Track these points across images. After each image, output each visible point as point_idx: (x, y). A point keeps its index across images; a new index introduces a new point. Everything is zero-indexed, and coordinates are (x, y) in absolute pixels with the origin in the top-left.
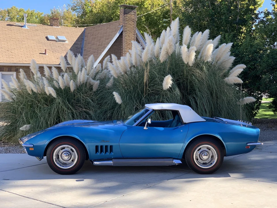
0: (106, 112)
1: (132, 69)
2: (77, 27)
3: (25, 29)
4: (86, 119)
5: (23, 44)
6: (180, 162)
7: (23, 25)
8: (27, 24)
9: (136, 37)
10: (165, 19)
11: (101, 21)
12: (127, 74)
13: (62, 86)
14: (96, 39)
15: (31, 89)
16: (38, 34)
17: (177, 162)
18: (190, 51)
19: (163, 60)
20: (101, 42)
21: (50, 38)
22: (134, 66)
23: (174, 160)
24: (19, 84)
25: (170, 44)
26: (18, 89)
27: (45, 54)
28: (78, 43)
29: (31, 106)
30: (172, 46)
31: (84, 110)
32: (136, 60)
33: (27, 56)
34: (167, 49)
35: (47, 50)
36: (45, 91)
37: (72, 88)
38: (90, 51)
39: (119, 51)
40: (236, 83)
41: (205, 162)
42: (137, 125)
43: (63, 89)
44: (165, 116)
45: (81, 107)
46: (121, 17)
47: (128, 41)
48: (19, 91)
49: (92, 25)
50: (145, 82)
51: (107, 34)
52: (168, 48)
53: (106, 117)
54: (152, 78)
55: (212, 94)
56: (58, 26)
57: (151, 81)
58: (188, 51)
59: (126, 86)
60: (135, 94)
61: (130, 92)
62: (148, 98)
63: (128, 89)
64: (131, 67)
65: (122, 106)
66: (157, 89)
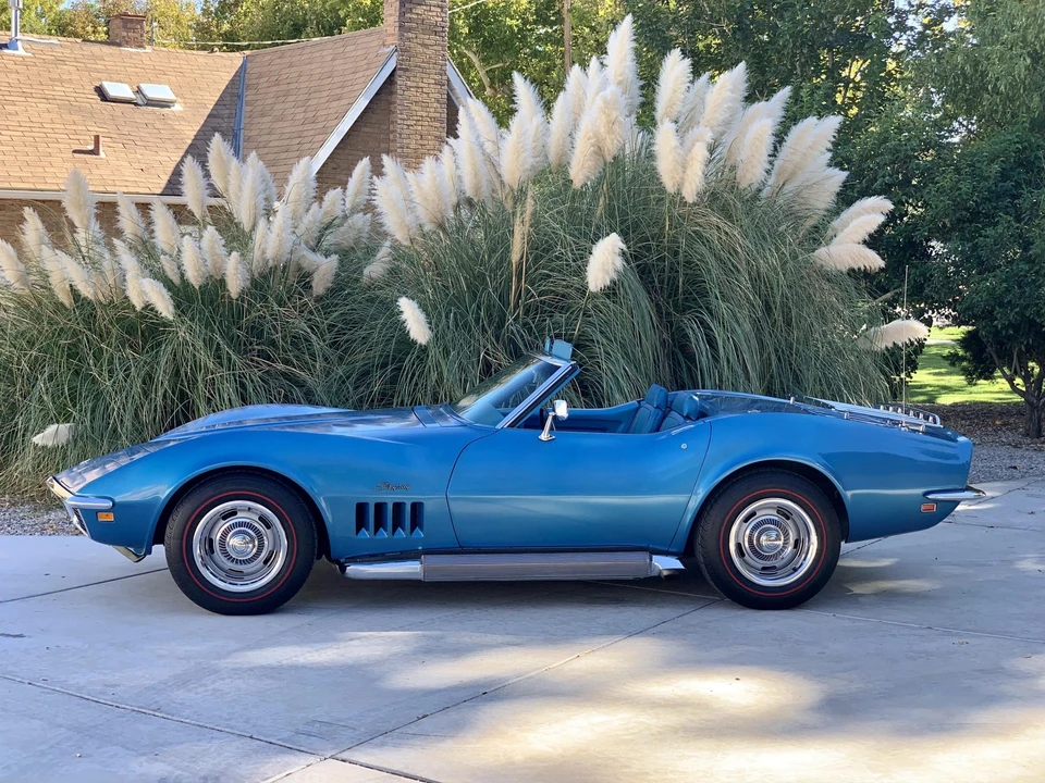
0: (365, 374)
1: (465, 212)
2: (212, 51)
3: (14, 55)
4: (288, 400)
5: (10, 114)
6: (676, 564)
7: (8, 42)
8: (23, 38)
9: (448, 94)
10: (544, 26)
11: (297, 31)
12: (444, 230)
13: (194, 277)
14: (291, 98)
15: (71, 286)
16: (64, 77)
17: (666, 564)
18: (688, 143)
19: (581, 177)
20: (313, 108)
21: (113, 89)
22: (470, 202)
23: (654, 557)
24: (22, 267)
25: (609, 115)
26: (17, 285)
27: (95, 152)
28: (220, 112)
29: (73, 353)
30: (616, 127)
31: (281, 367)
32: (476, 175)
33: (27, 158)
34: (596, 135)
35: (101, 139)
36: (128, 293)
37: (235, 284)
38: (271, 144)
39: (383, 145)
40: (859, 269)
41: (768, 564)
42: (511, 426)
43: (197, 288)
44: (595, 392)
45: (269, 358)
46: (391, 15)
47: (417, 108)
48: (20, 292)
49: (270, 46)
50: (513, 261)
51: (336, 80)
52: (602, 130)
53: (369, 397)
54: (540, 248)
55: (768, 308)
56: (141, 46)
57: (536, 260)
58: (681, 144)
59: (439, 275)
60: (479, 308)
61: (459, 298)
62: (525, 324)
63: (447, 288)
64: (458, 205)
65: (432, 353)
66: (560, 290)
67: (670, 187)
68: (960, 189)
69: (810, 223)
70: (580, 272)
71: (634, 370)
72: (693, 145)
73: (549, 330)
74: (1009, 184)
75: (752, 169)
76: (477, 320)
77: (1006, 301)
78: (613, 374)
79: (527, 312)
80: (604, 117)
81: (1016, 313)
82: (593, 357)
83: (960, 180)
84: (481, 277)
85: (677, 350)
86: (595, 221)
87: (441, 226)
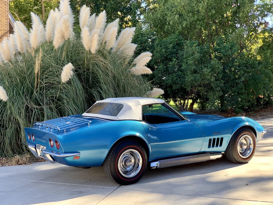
1: (18, 57)
9: (9, 23)
12: (11, 62)
18: (92, 34)
19: (57, 45)
22: (20, 53)
25: (66, 25)
30: (69, 28)
32: (21, 44)
34: (62, 31)
50: (36, 73)
52: (64, 29)
57: (43, 72)
58: (90, 34)
59: (10, 77)
60: (24, 88)
61: (17, 85)
62: (40, 93)
63: (13, 82)
64: (16, 54)
65: (8, 104)
66: (52, 82)
67: (87, 48)
68: (162, 51)
69: (128, 60)
70: (59, 76)
71: (77, 108)
72: (94, 35)
73: (49, 95)
74: (175, 50)
75: (112, 43)
76: (23, 92)
77: (176, 82)
78: (70, 109)
79: (41, 90)
80: (64, 25)
81: (179, 86)
82: (64, 104)
83: (162, 49)
84: (25, 78)
85: (90, 100)
86: (62, 59)
87: (10, 61)
